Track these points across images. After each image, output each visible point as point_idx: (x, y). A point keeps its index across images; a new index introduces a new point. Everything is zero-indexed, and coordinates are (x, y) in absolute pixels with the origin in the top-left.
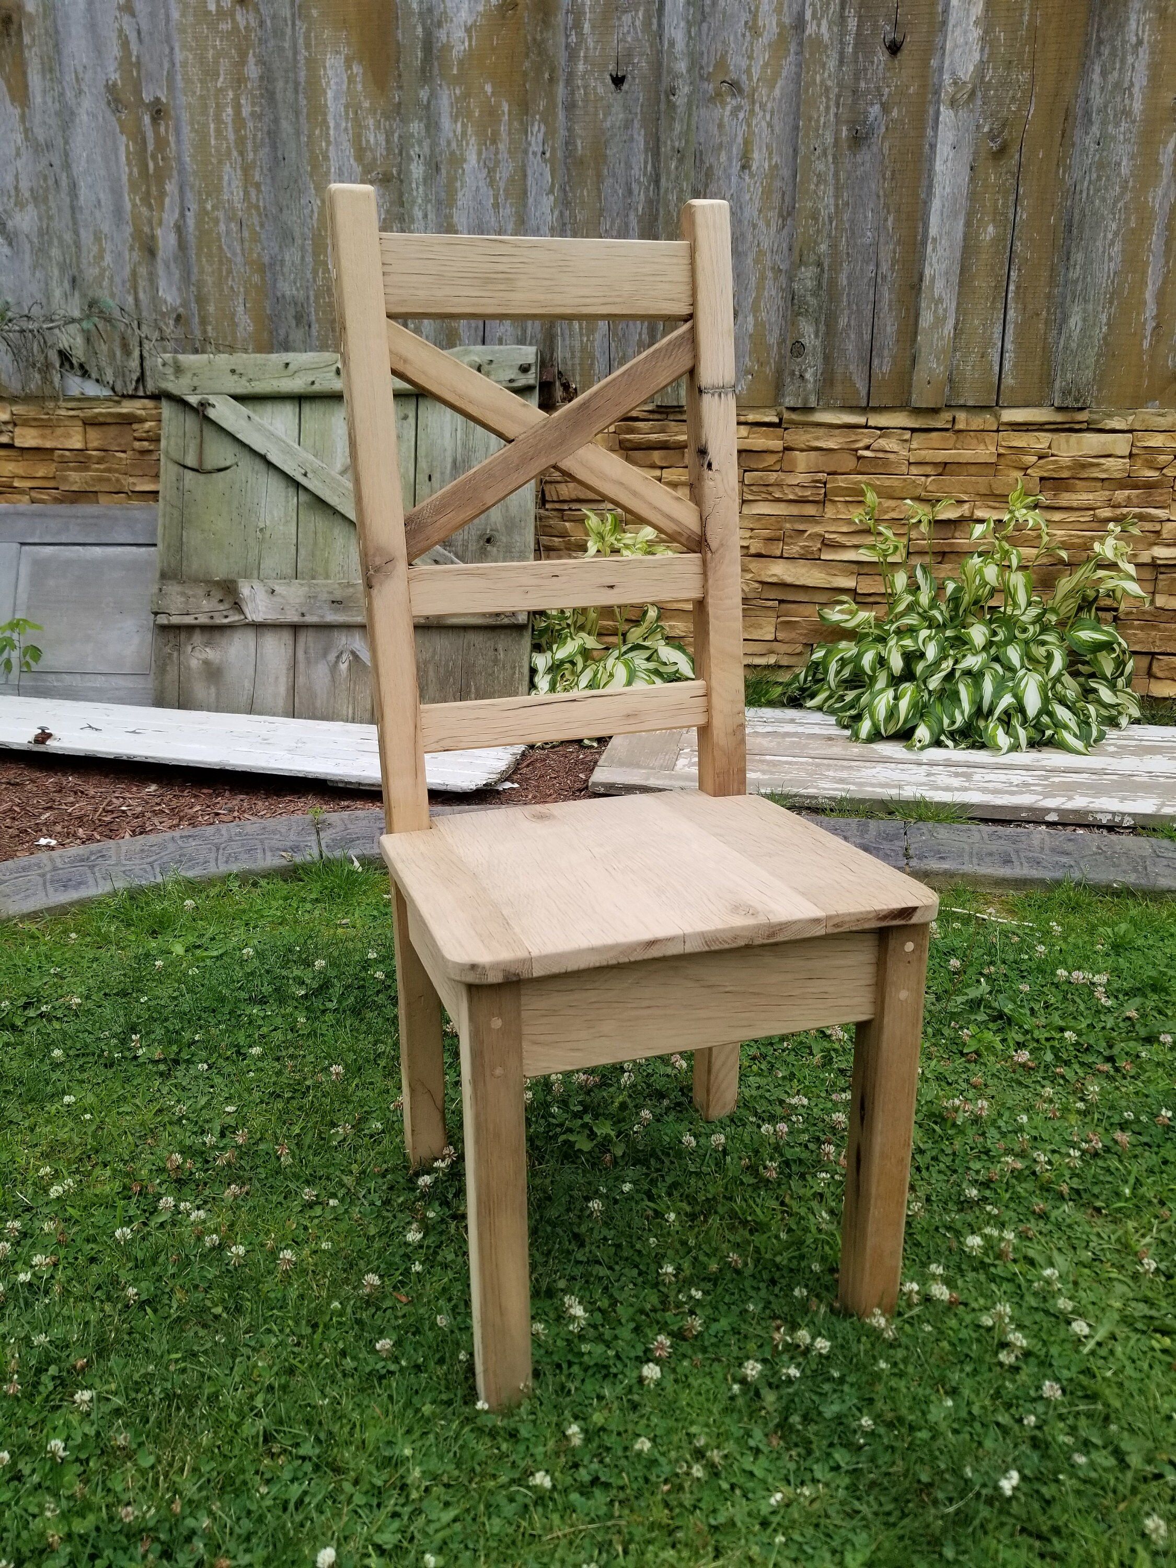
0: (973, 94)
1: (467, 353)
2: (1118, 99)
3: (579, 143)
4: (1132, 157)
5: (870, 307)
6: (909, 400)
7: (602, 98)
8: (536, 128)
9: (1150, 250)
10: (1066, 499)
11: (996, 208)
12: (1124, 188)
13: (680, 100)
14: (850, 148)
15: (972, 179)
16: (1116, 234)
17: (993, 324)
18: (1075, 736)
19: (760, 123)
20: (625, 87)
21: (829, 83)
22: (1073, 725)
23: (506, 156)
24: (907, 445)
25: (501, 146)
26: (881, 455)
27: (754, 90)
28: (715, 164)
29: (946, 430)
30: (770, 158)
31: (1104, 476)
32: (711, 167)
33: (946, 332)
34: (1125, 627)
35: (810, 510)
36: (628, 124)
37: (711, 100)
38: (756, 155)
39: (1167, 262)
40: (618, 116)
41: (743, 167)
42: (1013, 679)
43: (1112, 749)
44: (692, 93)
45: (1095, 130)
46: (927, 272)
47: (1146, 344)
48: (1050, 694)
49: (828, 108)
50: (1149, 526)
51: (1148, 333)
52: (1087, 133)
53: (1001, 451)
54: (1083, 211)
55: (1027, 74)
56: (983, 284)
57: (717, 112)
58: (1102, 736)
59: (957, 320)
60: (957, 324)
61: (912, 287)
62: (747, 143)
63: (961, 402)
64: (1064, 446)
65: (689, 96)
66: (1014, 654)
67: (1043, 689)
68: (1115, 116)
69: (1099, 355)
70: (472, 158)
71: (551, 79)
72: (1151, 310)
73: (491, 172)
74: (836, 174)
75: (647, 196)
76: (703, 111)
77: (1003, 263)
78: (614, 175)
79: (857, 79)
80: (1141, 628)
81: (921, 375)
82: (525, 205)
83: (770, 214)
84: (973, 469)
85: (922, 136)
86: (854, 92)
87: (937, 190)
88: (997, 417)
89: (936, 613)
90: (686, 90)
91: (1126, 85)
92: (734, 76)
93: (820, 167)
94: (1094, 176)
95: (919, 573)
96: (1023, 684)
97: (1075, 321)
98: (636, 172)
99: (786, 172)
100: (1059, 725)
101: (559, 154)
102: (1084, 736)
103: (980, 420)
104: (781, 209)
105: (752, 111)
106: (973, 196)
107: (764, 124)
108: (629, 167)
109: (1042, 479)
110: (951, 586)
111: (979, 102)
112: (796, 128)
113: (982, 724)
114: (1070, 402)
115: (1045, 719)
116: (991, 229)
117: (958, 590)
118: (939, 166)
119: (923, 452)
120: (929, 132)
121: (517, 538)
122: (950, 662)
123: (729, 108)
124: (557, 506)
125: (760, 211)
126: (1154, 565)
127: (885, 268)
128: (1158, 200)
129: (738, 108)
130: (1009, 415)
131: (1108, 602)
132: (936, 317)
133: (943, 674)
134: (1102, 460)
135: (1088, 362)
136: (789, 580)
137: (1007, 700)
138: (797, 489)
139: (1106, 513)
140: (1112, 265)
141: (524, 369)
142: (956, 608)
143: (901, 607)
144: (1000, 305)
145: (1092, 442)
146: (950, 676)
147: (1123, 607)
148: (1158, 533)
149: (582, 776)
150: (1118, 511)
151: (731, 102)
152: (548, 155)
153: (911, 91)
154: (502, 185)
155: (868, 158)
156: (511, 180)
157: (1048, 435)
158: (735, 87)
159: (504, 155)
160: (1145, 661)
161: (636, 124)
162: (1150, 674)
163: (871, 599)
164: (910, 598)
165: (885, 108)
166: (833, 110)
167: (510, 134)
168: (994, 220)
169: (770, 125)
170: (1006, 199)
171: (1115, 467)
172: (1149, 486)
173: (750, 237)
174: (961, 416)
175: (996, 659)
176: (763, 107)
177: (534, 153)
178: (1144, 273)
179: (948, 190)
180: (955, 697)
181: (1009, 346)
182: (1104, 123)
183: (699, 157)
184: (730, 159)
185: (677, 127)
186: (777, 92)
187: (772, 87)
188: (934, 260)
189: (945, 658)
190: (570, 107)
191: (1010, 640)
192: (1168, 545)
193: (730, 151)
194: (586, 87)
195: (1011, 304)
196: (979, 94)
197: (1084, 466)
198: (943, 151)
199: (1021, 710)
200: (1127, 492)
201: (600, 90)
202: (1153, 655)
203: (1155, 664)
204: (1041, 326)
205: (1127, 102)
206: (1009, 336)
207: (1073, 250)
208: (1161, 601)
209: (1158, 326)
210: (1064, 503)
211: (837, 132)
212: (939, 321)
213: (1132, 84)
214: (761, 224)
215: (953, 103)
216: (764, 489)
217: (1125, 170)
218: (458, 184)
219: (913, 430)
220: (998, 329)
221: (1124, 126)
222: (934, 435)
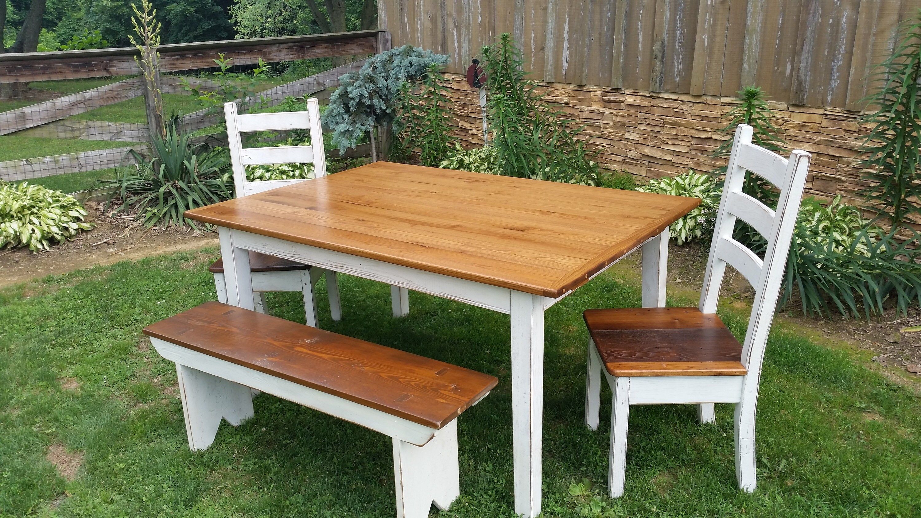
6: (690, 91)
17: (720, 65)
24: (691, 108)
26: (681, 111)
29: (704, 103)
35: (658, 129)
46: (697, 44)
53: (722, 113)
63: (709, 93)
69: (755, 79)
81: (694, 82)
84: (712, 119)
88: (721, 100)
97: (746, 65)
103: (715, 101)
119: (696, 111)
124: (583, 120)
130: (725, 100)
132: (699, 61)
135: (751, 82)
136: (649, 154)
138: (654, 121)
163: (677, 165)
174: (709, 98)
181: (724, 73)
195: (727, 57)
204: (737, 66)
206: (725, 70)
216: (644, 120)
219: (693, 103)
222: (701, 105)
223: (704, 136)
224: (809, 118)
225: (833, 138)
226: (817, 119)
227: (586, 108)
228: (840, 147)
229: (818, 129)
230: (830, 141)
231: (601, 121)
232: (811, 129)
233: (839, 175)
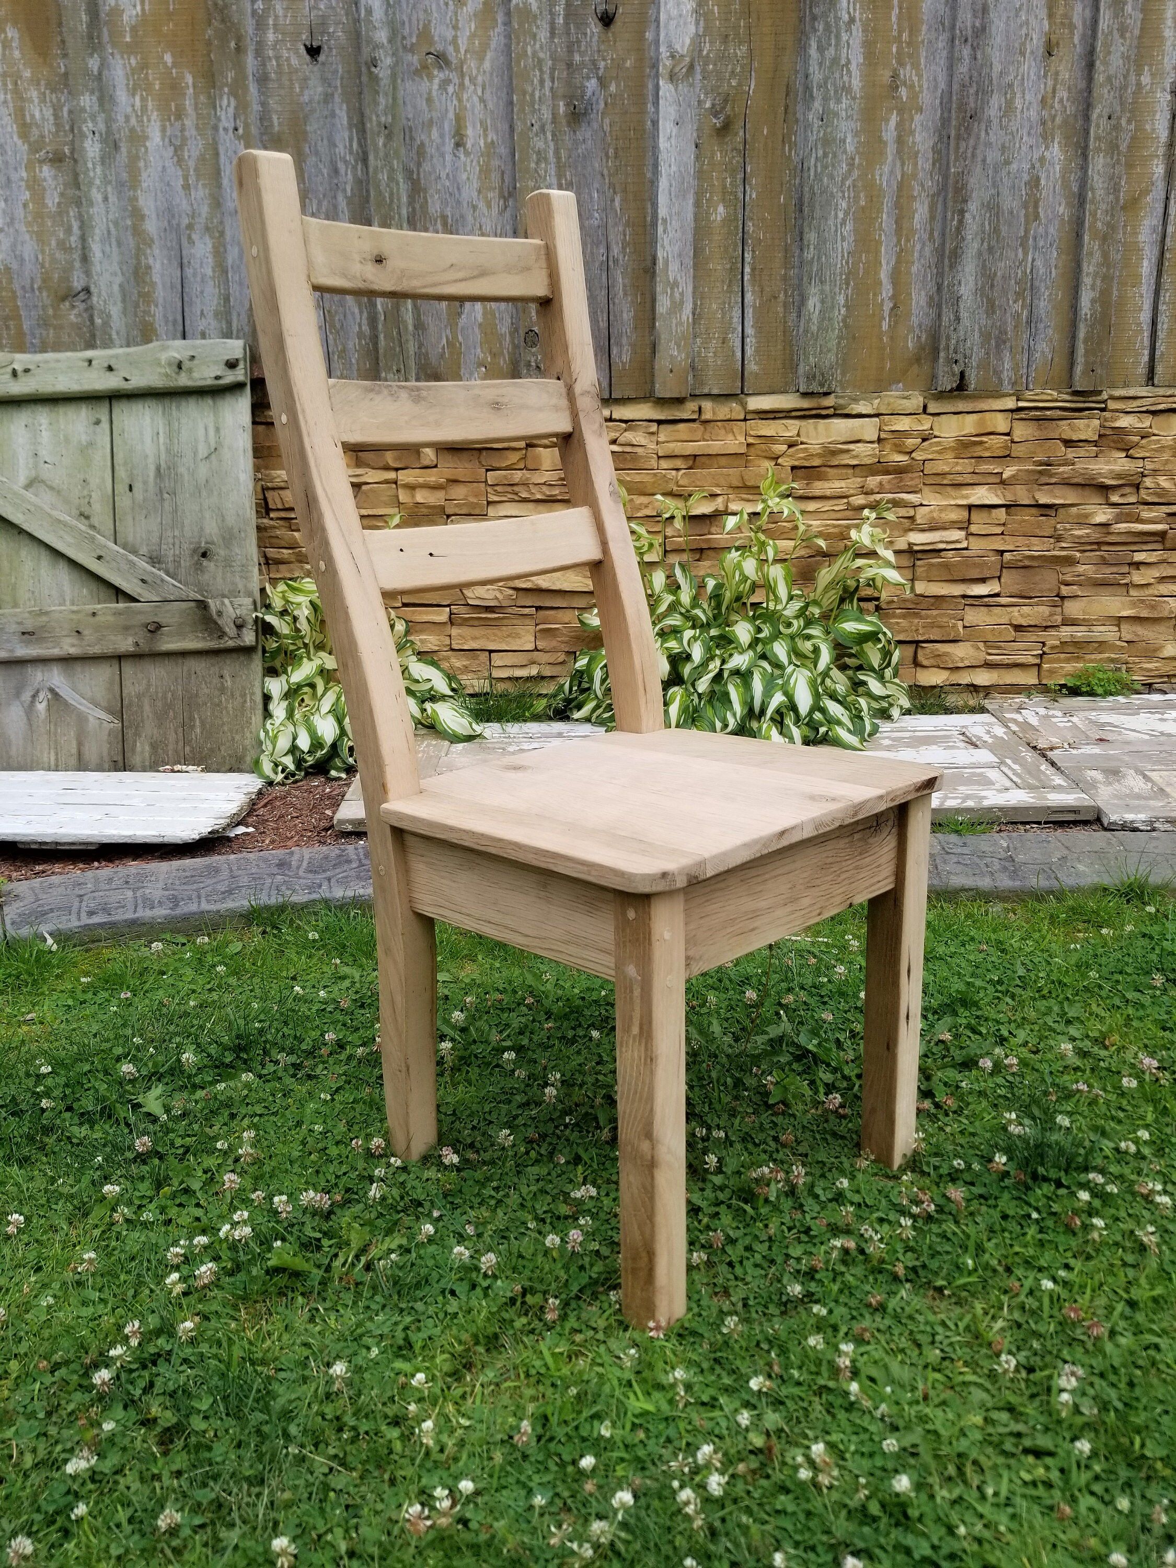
0: (691, 67)
1: (164, 348)
2: (837, 75)
3: (275, 117)
4: (856, 134)
5: (604, 292)
6: (652, 391)
7: (297, 71)
8: (225, 102)
9: (881, 229)
10: (819, 488)
11: (724, 187)
12: (851, 165)
13: (383, 72)
14: (569, 124)
15: (697, 158)
16: (846, 213)
17: (731, 308)
18: (849, 731)
19: (471, 97)
20: (322, 58)
21: (541, 55)
22: (846, 720)
23: (194, 132)
24: (654, 438)
25: (188, 122)
26: (628, 449)
27: (462, 63)
28: (427, 142)
29: (694, 420)
30: (486, 136)
31: (855, 462)
32: (422, 145)
33: (684, 318)
34: (888, 616)
36: (327, 98)
37: (417, 72)
38: (470, 132)
39: (899, 241)
40: (316, 90)
41: (458, 145)
42: (782, 676)
43: (887, 742)
44: (396, 64)
45: (817, 105)
46: (660, 254)
47: (885, 326)
48: (819, 689)
49: (542, 82)
50: (903, 512)
51: (886, 314)
52: (810, 109)
53: (751, 440)
54: (812, 188)
55: (744, 48)
56: (718, 266)
57: (425, 85)
58: (875, 730)
59: (695, 304)
60: (694, 309)
61: (646, 271)
62: (459, 120)
63: (706, 391)
64: (812, 433)
65: (393, 68)
66: (780, 650)
67: (813, 684)
68: (836, 92)
69: (840, 338)
70: (155, 137)
71: (239, 49)
72: (887, 290)
73: (178, 150)
74: (557, 152)
75: (355, 176)
76: (409, 84)
77: (736, 245)
78: (317, 153)
79: (570, 51)
80: (903, 617)
81: (662, 363)
82: (220, 186)
83: (490, 195)
84: (723, 461)
85: (643, 112)
86: (569, 65)
87: (663, 169)
88: (744, 405)
89: (698, 612)
90: (389, 61)
91: (843, 62)
92: (439, 47)
93: (540, 145)
94: (820, 153)
95: (678, 572)
96: (792, 681)
97: (813, 303)
98: (341, 149)
99: (503, 150)
100: (832, 721)
101: (254, 130)
102: (858, 731)
103: (727, 409)
104: (501, 189)
105: (462, 85)
106: (700, 175)
107: (476, 99)
108: (333, 144)
109: (793, 468)
110: (711, 583)
111: (698, 77)
112: (511, 103)
113: (755, 725)
114: (815, 388)
115: (818, 716)
116: (721, 209)
117: (719, 586)
118: (663, 143)
119: (671, 445)
120: (650, 108)
121: (237, 551)
122: (718, 662)
123: (436, 81)
124: (283, 514)
125: (479, 192)
126: (911, 552)
127: (616, 250)
128: (885, 178)
129: (445, 83)
130: (756, 403)
131: (869, 592)
132: (673, 302)
133: (711, 675)
134: (851, 446)
135: (829, 345)
137: (778, 699)
139: (859, 500)
140: (845, 244)
141: (232, 365)
142: (718, 606)
143: (663, 608)
144: (737, 289)
145: (840, 428)
146: (718, 677)
147: (884, 596)
148: (912, 518)
149: (328, 812)
150: (872, 498)
151: (439, 76)
152: (241, 131)
153: (628, 64)
154: (191, 164)
155: (588, 135)
156: (202, 158)
157: (797, 422)
158: (441, 59)
159: (191, 132)
160: (910, 649)
161: (337, 99)
162: (916, 664)
164: (670, 598)
165: (603, 83)
166: (548, 84)
167: (196, 108)
168: (724, 200)
169: (482, 100)
170: (733, 177)
171: (864, 453)
172: (900, 471)
173: (470, 218)
174: (707, 405)
175: (763, 657)
176: (473, 80)
177: (225, 129)
178: (877, 252)
179: (674, 168)
180: (725, 699)
181: (749, 331)
182: (826, 99)
183: (409, 133)
184: (442, 136)
185: (382, 100)
186: (487, 65)
187: (481, 59)
188: (666, 242)
189: (712, 658)
190: (262, 79)
191: (776, 635)
192: (923, 530)
193: (441, 127)
194: (278, 58)
195: (748, 287)
196: (698, 69)
197: (834, 453)
198: (666, 127)
199: (793, 708)
200: (879, 478)
201: (294, 62)
202: (917, 642)
203: (920, 652)
204: (780, 309)
205: (845, 78)
206: (749, 322)
207: (806, 230)
208: (920, 587)
209: (895, 307)
210: (818, 493)
211: (555, 108)
212: (677, 306)
213: (849, 61)
214: (482, 205)
215: (672, 77)
216: (509, 489)
217: (850, 147)
218: (141, 164)
219: (660, 422)
220: (737, 313)
221: (845, 102)
222: (681, 426)
224: (981, 423)
226: (1001, 423)
228: (1067, 483)
229: (1006, 447)
230: (1040, 472)
232: (987, 449)
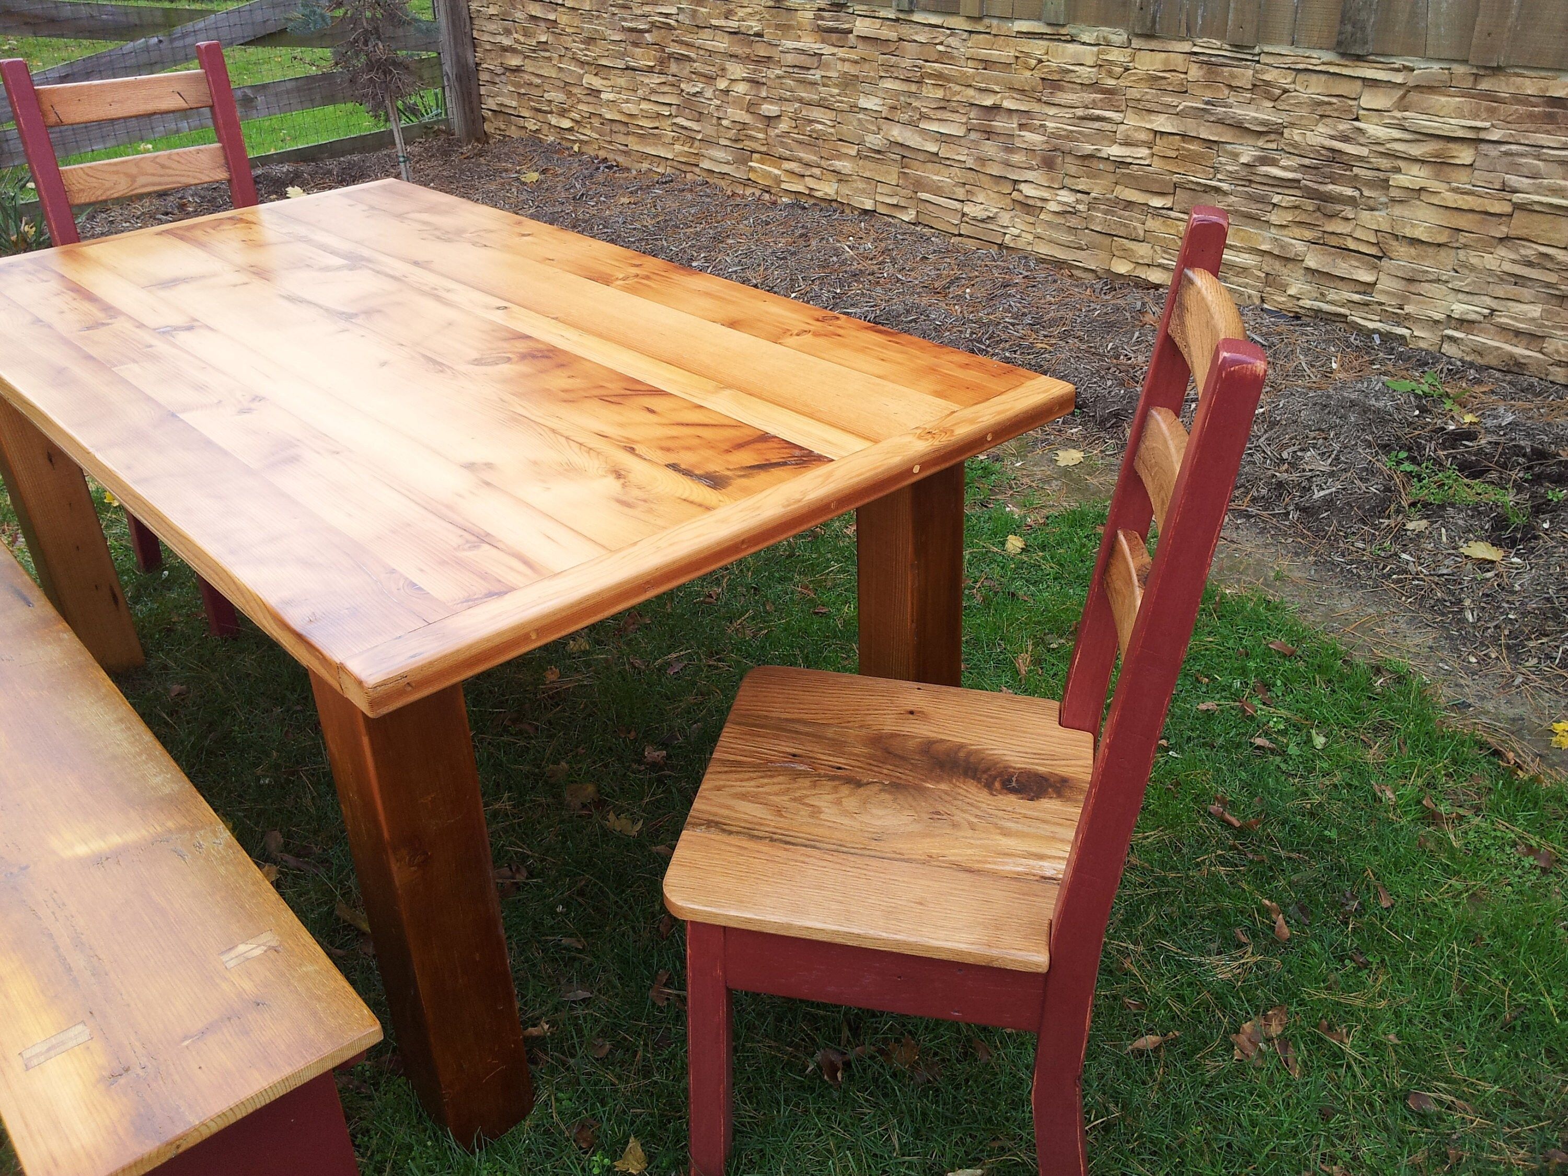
35: (914, 88)
136: (900, 140)
138: (905, 72)
163: (948, 163)
223: (988, 102)
225: (1207, 103)
227: (790, 44)
231: (818, 71)
233: (1220, 180)
